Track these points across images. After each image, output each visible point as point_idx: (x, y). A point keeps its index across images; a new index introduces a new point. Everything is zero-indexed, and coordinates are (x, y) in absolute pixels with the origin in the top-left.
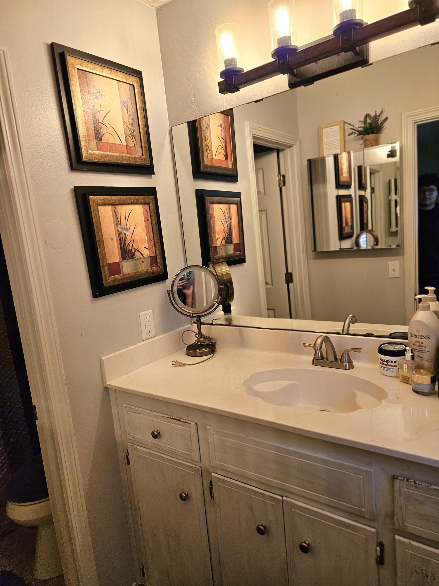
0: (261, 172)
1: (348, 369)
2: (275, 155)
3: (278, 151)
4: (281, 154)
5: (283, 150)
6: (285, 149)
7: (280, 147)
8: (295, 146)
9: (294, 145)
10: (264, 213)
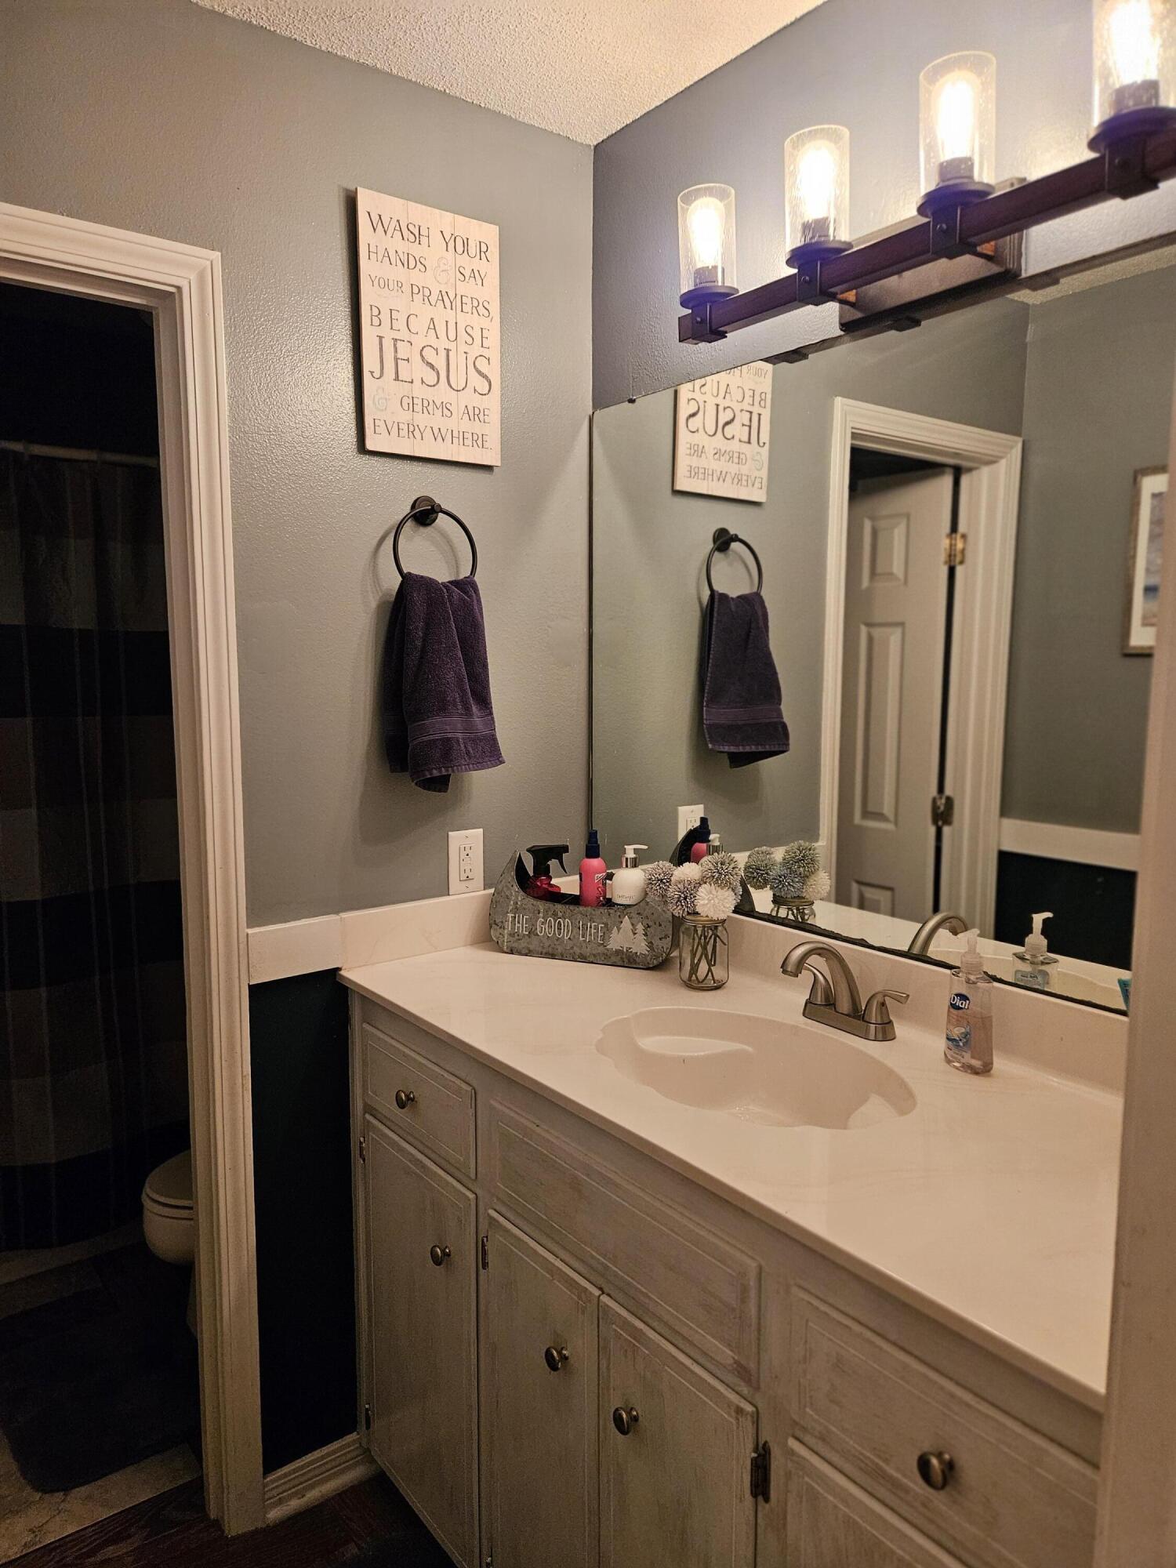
0: (902, 527)
1: (873, 1037)
2: (947, 481)
3: (958, 472)
4: (965, 480)
5: (970, 470)
6: (976, 468)
7: (964, 464)
8: (1003, 462)
9: (1001, 458)
10: (898, 631)
